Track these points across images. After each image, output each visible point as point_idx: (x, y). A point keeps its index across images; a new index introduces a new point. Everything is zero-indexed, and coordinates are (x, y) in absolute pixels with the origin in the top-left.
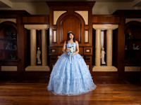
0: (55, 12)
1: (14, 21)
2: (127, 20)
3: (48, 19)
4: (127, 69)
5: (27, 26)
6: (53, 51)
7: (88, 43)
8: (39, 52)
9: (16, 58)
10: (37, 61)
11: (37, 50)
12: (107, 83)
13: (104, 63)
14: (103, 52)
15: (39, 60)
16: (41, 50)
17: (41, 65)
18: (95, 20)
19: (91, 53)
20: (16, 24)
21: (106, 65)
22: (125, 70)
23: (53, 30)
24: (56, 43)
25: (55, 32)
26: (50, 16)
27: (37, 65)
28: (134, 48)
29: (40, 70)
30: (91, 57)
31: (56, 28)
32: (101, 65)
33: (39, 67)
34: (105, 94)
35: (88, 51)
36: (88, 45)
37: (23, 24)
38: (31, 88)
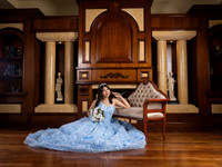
0: (88, 12)
1: (20, 26)
2: (212, 23)
3: (76, 23)
4: (215, 109)
8: (60, 81)
11: (56, 77)
15: (59, 94)
16: (63, 77)
18: (156, 23)
20: (23, 33)
21: (177, 102)
22: (213, 111)
23: (84, 41)
24: (89, 62)
25: (87, 44)
26: (81, 18)
27: (56, 102)
29: (61, 111)
31: (90, 37)
32: (169, 102)
33: (60, 106)
35: (145, 75)
36: (145, 65)
37: (34, 31)
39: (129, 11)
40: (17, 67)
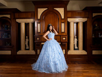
0: (39, 10)
1: (8, 16)
3: (34, 15)
4: (94, 52)
5: (18, 20)
6: (38, 39)
7: (64, 32)
8: (27, 40)
9: (11, 45)
10: (26, 47)
11: (26, 38)
12: (79, 64)
13: (76, 48)
14: (76, 39)
15: (27, 46)
16: (28, 38)
17: (29, 49)
19: (67, 41)
20: (10, 19)
21: (78, 49)
22: (93, 54)
23: (38, 23)
24: (40, 33)
25: (39, 24)
26: (35, 12)
27: (26, 49)
28: (100, 36)
29: (28, 54)
30: (66, 44)
31: (40, 21)
32: (75, 49)
33: (27, 51)
34: (78, 72)
35: (64, 39)
36: (64, 34)
37: (15, 19)
38: (21, 67)
39: (57, 9)
40: (8, 34)
